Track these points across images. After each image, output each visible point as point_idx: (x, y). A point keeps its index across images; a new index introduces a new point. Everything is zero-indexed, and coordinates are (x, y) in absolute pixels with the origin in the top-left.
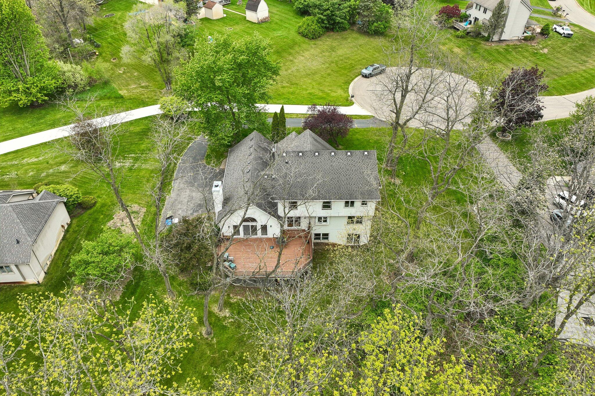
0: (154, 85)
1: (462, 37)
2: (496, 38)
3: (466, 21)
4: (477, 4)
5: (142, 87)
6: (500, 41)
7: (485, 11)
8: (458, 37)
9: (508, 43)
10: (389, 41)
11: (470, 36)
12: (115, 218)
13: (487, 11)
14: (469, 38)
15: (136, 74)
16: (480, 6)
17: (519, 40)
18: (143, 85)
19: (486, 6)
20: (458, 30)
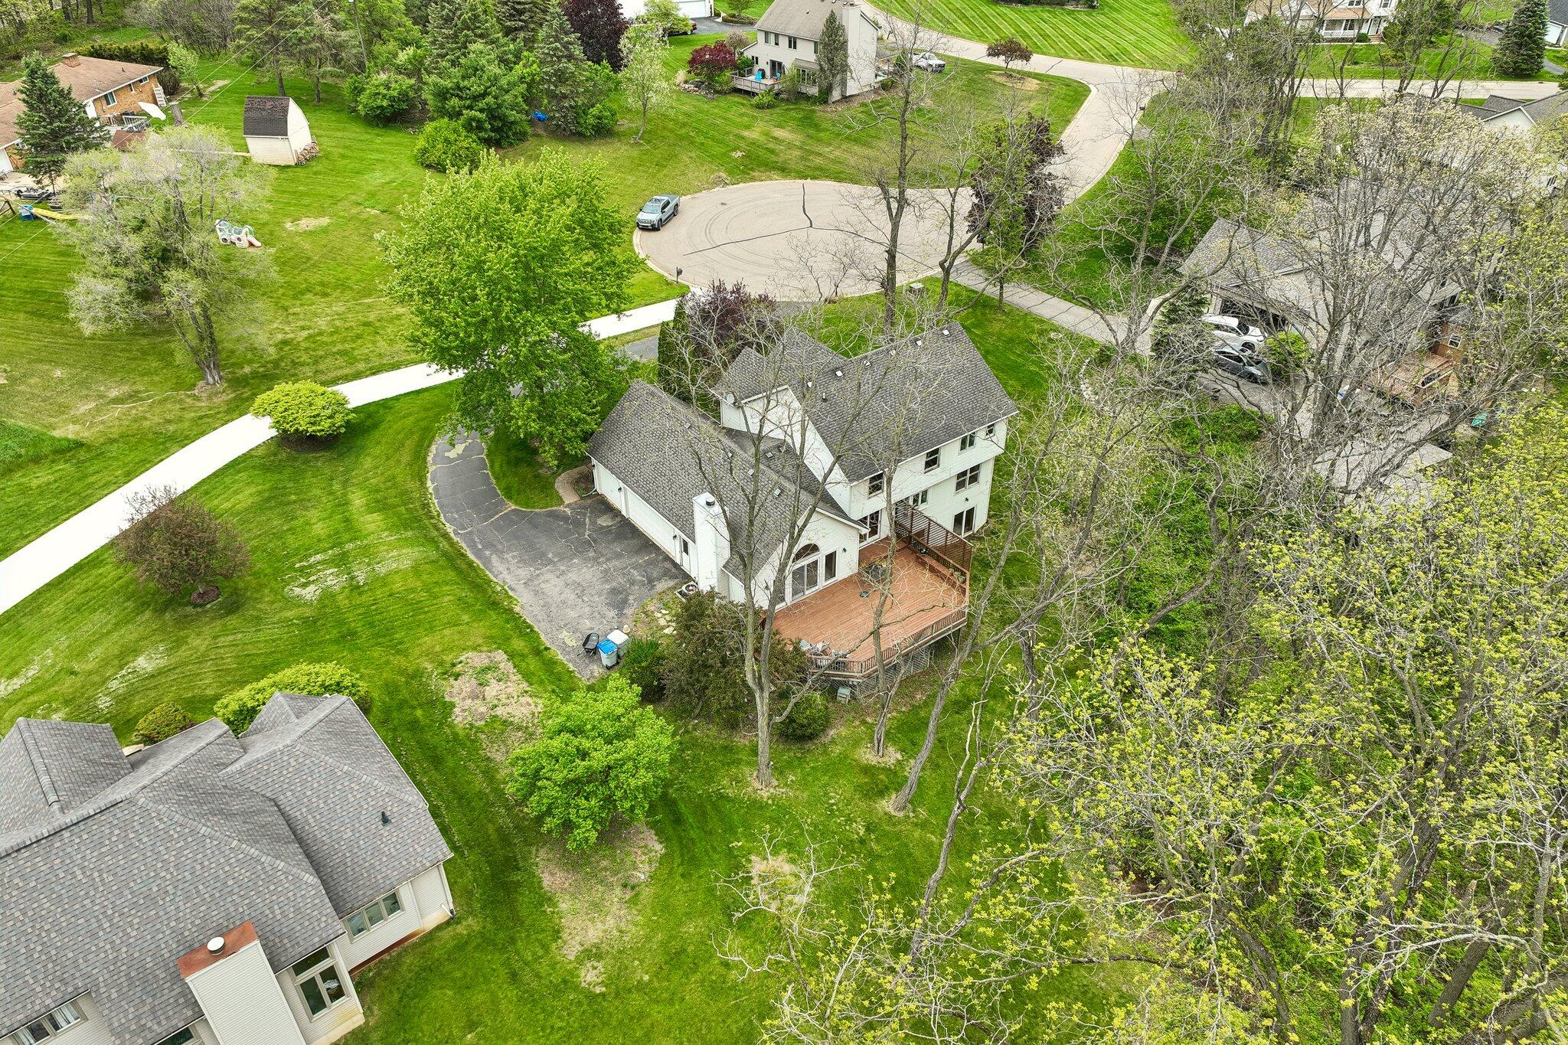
0: (153, 383)
1: (770, 106)
2: (836, 95)
3: (750, 72)
4: (767, 33)
5: (118, 401)
6: (845, 98)
7: (793, 43)
8: (760, 107)
9: (860, 100)
10: (632, 145)
11: (782, 100)
12: (456, 700)
13: (798, 42)
14: (784, 106)
15: (58, 373)
16: (777, 35)
17: (875, 91)
18: (114, 393)
19: (792, 33)
20: (754, 94)
